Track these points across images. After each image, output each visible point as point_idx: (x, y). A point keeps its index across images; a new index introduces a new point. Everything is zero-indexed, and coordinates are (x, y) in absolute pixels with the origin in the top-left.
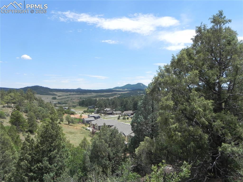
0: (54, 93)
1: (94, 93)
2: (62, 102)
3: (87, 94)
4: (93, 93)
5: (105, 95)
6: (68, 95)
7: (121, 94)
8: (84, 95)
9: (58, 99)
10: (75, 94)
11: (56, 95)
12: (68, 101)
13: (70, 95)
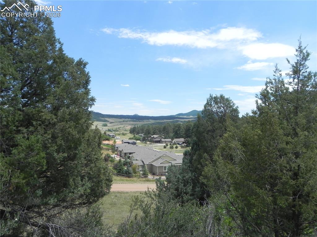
0: (106, 119)
1: (152, 120)
2: (112, 129)
3: (144, 121)
4: (150, 120)
5: (165, 122)
6: (121, 122)
7: (185, 121)
8: (140, 121)
9: (109, 126)
10: (129, 121)
11: (108, 121)
12: (120, 129)
13: (123, 121)
